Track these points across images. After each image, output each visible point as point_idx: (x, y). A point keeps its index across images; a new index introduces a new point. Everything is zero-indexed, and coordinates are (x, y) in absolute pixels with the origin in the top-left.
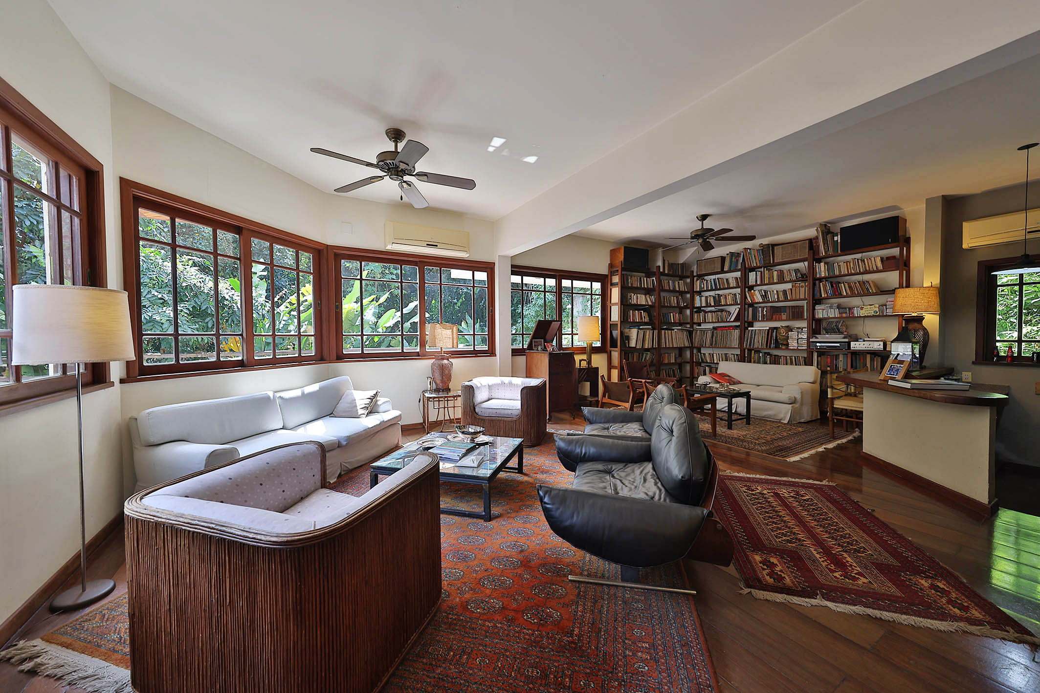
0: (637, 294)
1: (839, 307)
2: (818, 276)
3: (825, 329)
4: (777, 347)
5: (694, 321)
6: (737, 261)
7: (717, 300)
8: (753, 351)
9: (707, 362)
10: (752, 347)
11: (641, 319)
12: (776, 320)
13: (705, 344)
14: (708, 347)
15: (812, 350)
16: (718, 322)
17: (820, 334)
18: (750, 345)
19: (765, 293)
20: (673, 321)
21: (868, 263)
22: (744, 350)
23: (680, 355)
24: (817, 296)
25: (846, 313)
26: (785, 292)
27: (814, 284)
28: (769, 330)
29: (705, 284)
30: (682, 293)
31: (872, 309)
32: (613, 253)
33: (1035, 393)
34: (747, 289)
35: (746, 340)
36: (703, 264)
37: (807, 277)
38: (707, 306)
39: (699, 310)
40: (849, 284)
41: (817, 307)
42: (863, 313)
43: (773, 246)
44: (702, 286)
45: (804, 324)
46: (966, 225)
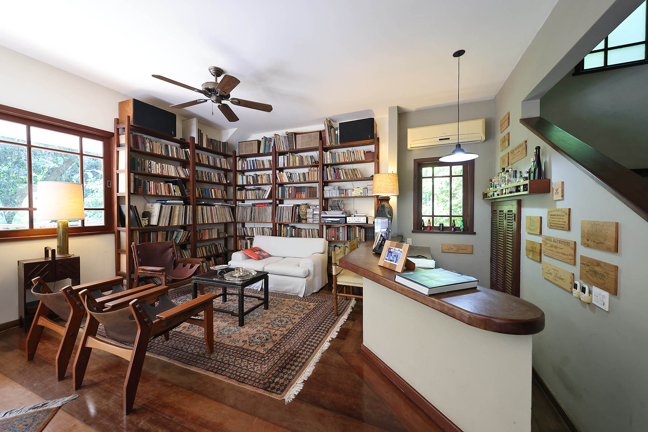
0: (162, 163)
1: (339, 188)
2: (326, 163)
3: (331, 207)
4: (300, 221)
5: (237, 198)
6: (270, 144)
7: (255, 179)
8: (282, 225)
9: (248, 236)
10: (281, 222)
11: (170, 192)
12: (298, 199)
13: (246, 220)
14: (248, 222)
15: (323, 224)
16: (256, 199)
17: (328, 211)
18: (280, 220)
19: (290, 174)
20: (214, 197)
21: (356, 154)
22: (276, 224)
23: (226, 231)
24: (325, 179)
25: (344, 194)
26: (304, 174)
27: (323, 169)
28: (293, 207)
29: (246, 164)
30: (226, 171)
31: (359, 191)
32: (122, 105)
33: (441, 251)
34: (277, 171)
35: (277, 215)
36: (244, 146)
37: (318, 163)
38: (247, 185)
39: (242, 187)
40: (345, 170)
41: (326, 188)
42: (354, 194)
43: (296, 134)
44: (243, 166)
45: (316, 202)
46: (409, 131)
